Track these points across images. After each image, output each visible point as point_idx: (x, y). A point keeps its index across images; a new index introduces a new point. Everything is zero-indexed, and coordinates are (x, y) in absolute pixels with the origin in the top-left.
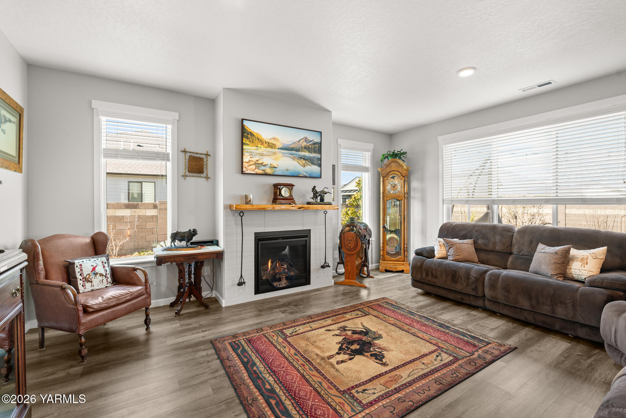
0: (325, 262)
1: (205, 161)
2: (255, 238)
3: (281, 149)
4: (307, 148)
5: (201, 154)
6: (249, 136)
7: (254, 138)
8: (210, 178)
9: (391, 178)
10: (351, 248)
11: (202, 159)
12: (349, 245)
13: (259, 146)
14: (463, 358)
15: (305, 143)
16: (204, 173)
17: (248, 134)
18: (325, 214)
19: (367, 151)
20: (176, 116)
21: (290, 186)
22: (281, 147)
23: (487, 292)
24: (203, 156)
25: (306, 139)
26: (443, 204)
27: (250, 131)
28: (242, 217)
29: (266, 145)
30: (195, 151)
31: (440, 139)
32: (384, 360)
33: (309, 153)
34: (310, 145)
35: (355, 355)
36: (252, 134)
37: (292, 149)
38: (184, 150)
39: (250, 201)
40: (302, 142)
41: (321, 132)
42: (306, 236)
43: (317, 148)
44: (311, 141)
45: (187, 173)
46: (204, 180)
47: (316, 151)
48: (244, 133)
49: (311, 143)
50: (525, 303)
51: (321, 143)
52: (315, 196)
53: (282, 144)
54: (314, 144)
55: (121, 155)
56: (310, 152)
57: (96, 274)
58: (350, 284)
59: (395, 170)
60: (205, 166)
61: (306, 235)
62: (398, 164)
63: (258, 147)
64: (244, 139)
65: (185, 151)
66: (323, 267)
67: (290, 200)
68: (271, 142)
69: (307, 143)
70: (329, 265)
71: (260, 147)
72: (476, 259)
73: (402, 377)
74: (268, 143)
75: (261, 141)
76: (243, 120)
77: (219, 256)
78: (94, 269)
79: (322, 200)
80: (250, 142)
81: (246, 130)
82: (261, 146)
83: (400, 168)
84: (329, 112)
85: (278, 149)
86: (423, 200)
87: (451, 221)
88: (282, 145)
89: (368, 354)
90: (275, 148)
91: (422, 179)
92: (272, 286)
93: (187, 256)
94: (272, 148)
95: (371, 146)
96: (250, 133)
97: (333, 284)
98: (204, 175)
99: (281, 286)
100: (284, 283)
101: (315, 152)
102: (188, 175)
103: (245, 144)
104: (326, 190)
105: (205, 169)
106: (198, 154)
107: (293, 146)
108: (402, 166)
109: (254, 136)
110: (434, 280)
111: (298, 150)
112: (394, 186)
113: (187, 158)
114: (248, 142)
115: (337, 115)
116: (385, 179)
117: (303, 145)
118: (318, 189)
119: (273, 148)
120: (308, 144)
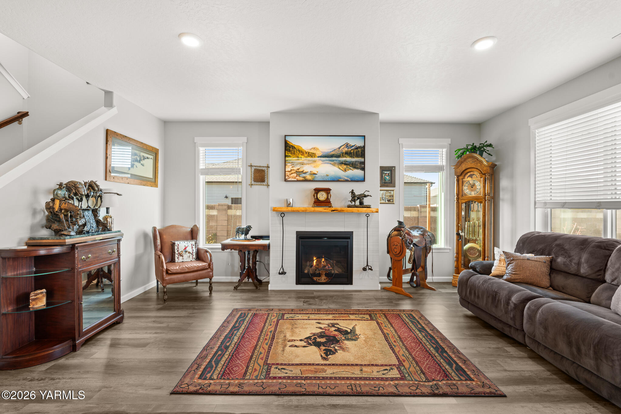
0: (367, 265)
1: (266, 172)
2: (297, 236)
3: (321, 157)
4: (348, 154)
5: (263, 167)
6: (291, 149)
7: (296, 150)
8: (269, 185)
9: (469, 176)
10: (397, 253)
11: (263, 171)
12: (395, 250)
13: (300, 156)
15: (346, 149)
16: (265, 182)
17: (290, 147)
18: (367, 217)
19: (442, 147)
20: (245, 139)
21: (328, 191)
22: (320, 155)
23: (526, 326)
24: (265, 169)
25: (347, 145)
26: (535, 208)
27: (291, 144)
28: (283, 217)
29: (306, 155)
30: (258, 165)
31: (531, 122)
32: (330, 356)
33: (351, 158)
34: (352, 150)
35: (311, 346)
36: (293, 147)
37: (332, 156)
38: (250, 165)
39: (290, 204)
40: (343, 148)
41: (364, 136)
42: (349, 238)
43: (361, 152)
44: (353, 146)
45: (253, 182)
46: (266, 187)
47: (359, 155)
48: (288, 148)
49: (353, 148)
51: (364, 147)
52: (353, 200)
53: (322, 152)
54: (357, 148)
55: (210, 172)
56: (351, 157)
57: (186, 252)
58: (397, 291)
59: (473, 167)
60: (266, 176)
61: (348, 237)
62: (476, 160)
63: (299, 157)
64: (286, 152)
65: (251, 166)
66: (364, 269)
67: (327, 203)
68: (311, 151)
69: (348, 149)
70: (372, 269)
71: (301, 157)
74: (309, 153)
75: (302, 152)
76: (285, 136)
77: (267, 248)
78: (185, 248)
79: (361, 203)
80: (292, 154)
81: (288, 144)
82: (302, 156)
83: (479, 165)
84: (376, 114)
85: (318, 157)
86: (513, 202)
88: (322, 153)
89: (324, 348)
90: (315, 157)
91: (512, 177)
92: (313, 280)
94: (312, 157)
95: (449, 141)
96: (292, 146)
97: (380, 289)
99: (320, 281)
100: (323, 278)
101: (357, 156)
102: (254, 184)
103: (287, 156)
105: (266, 179)
106: (261, 167)
107: (333, 153)
108: (481, 162)
109: (295, 148)
110: (476, 300)
111: (338, 156)
112: (473, 186)
113: (253, 170)
114: (290, 154)
115: (383, 116)
116: (461, 178)
117: (344, 151)
119: (313, 156)
120: (350, 149)
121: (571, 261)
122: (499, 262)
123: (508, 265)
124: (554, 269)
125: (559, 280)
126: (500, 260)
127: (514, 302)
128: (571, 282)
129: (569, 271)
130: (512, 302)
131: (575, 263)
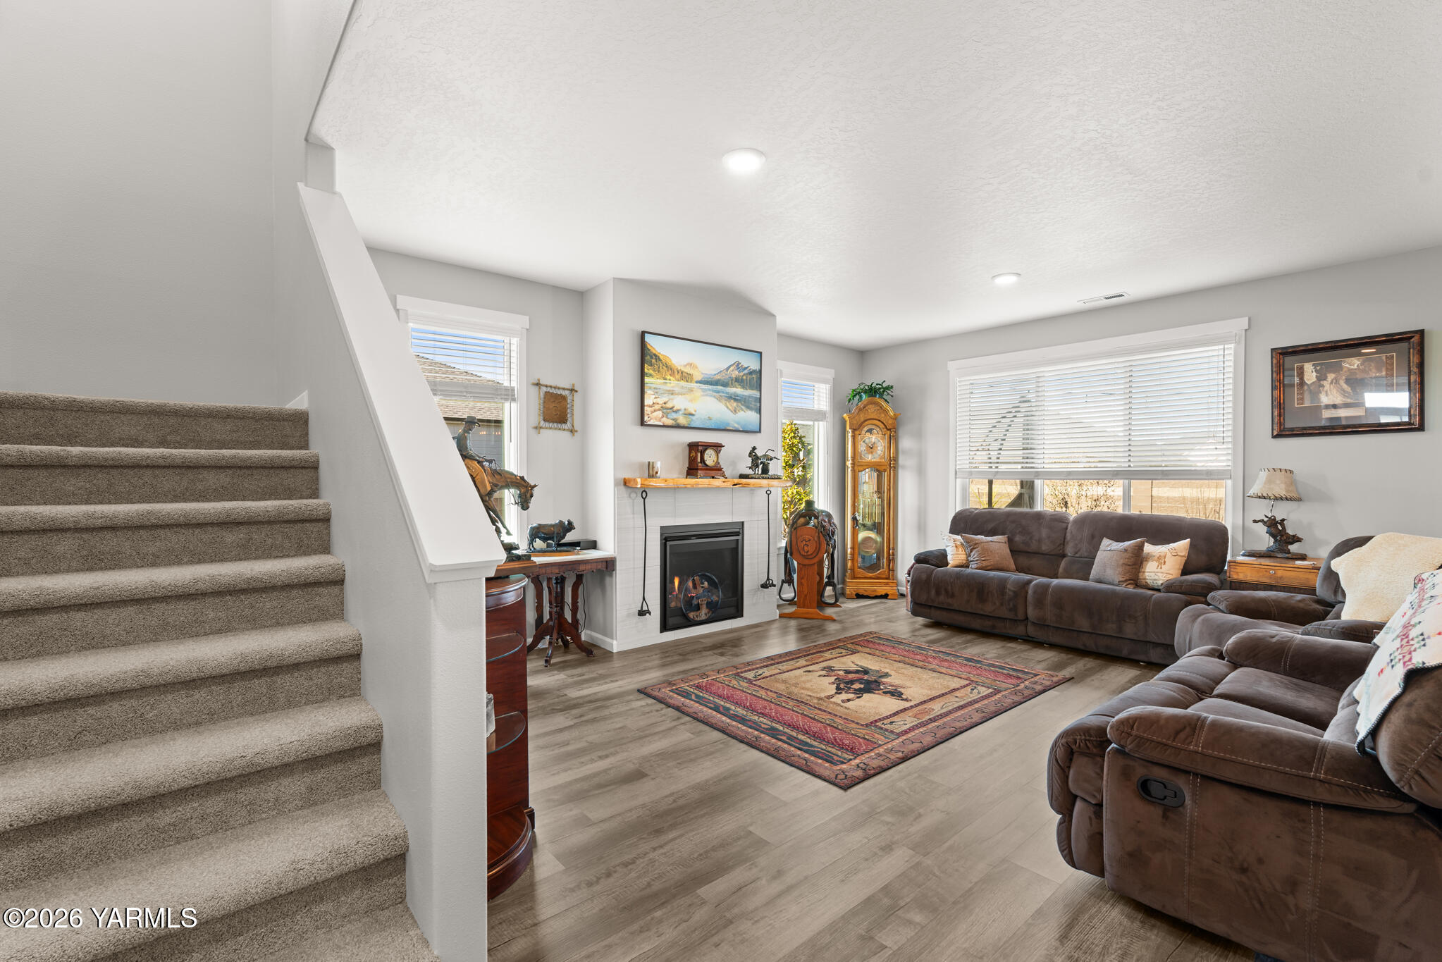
0: (768, 579)
1: (569, 401)
2: (661, 535)
3: (700, 382)
4: (739, 381)
5: (564, 389)
6: (653, 361)
7: (661, 365)
8: (576, 431)
9: (868, 431)
10: (809, 553)
11: (564, 398)
12: (806, 548)
13: (668, 377)
14: (1006, 690)
15: (737, 372)
16: (568, 423)
17: (652, 358)
18: (769, 494)
19: (824, 381)
20: (524, 321)
21: (717, 447)
22: (700, 379)
23: (1031, 612)
24: (566, 393)
25: (738, 365)
26: (956, 478)
27: (654, 352)
28: (644, 499)
29: (678, 376)
30: (553, 385)
31: (952, 366)
32: (904, 697)
33: (742, 390)
34: (744, 375)
35: (862, 694)
36: (657, 358)
37: (716, 383)
38: (536, 382)
39: (657, 473)
40: (733, 371)
41: (761, 353)
42: (737, 534)
43: (754, 381)
44: (746, 368)
45: (542, 423)
46: (567, 434)
47: (754, 386)
48: (645, 356)
49: (746, 371)
50: (1083, 623)
51: (760, 371)
52: (755, 465)
53: (703, 374)
54: (751, 373)
55: (441, 391)
56: (743, 387)
58: (807, 616)
59: (874, 417)
60: (569, 411)
61: (736, 531)
62: (879, 408)
63: (666, 379)
64: (646, 365)
65: (538, 384)
66: (764, 586)
67: (716, 471)
68: (686, 370)
69: (739, 372)
70: (774, 583)
71: (670, 380)
72: (1013, 566)
73: (933, 710)
74: (682, 373)
75: (671, 369)
76: (643, 333)
77: (608, 565)
79: (765, 471)
80: (654, 371)
81: (649, 350)
82: (672, 378)
83: (883, 415)
84: (773, 316)
85: (697, 382)
86: (921, 471)
87: (968, 507)
88: (702, 376)
89: (880, 692)
90: (691, 382)
91: (919, 435)
92: (685, 616)
93: (563, 565)
94: (687, 381)
95: (830, 374)
96: (655, 355)
97: (778, 617)
98: (568, 426)
99: (699, 619)
100: (703, 613)
101: (752, 388)
102: (544, 426)
103: (647, 374)
104: (770, 453)
105: (569, 416)
106: (559, 388)
107: (718, 377)
108: (886, 412)
109: (660, 360)
110: (950, 600)
111: (725, 385)
112: (871, 448)
113: (542, 395)
114: (651, 372)
115: (785, 322)
116: (857, 432)
117: (734, 376)
118: (759, 453)
119: (689, 380)
120: (741, 374)
121: (1031, 538)
122: (955, 548)
123: (971, 552)
124: (1015, 551)
125: (1024, 561)
126: (956, 547)
127: (1012, 589)
128: (1035, 562)
129: (1029, 550)
130: (1009, 589)
131: (1036, 540)
